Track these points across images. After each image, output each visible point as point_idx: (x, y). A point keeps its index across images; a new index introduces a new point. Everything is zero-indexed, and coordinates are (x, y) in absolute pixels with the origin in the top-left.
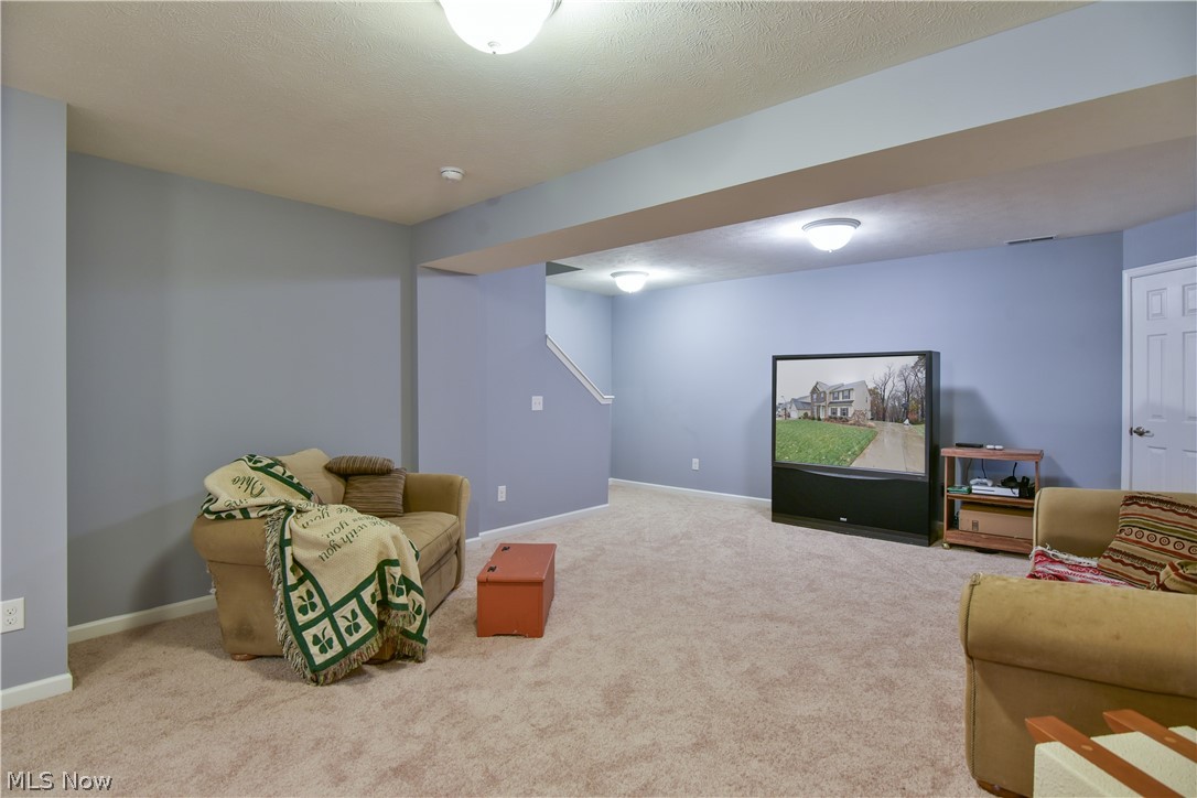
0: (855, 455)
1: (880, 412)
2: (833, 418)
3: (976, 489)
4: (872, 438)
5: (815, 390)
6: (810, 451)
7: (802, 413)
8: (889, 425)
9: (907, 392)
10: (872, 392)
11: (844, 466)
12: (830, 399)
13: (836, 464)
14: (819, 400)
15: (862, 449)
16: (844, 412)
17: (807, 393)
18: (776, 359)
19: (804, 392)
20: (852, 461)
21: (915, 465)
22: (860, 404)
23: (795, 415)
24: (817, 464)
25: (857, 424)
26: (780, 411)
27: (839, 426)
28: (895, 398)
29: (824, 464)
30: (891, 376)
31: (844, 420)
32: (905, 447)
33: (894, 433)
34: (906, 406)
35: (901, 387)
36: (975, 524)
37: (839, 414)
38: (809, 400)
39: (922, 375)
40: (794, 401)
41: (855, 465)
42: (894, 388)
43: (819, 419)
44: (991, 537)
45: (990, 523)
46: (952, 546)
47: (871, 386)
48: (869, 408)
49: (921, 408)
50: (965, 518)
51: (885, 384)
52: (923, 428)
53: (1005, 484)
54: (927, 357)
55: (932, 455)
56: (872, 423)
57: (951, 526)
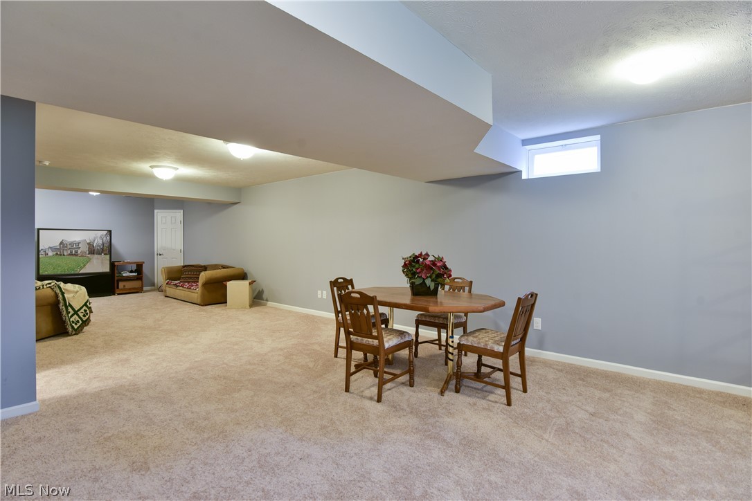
0: (82, 268)
1: (92, 252)
2: (71, 254)
3: (124, 275)
4: (89, 260)
5: (61, 243)
7: (55, 253)
8: (96, 256)
9: (103, 244)
10: (89, 244)
11: (77, 272)
12: (70, 247)
13: (72, 272)
14: (64, 247)
15: (84, 266)
16: (76, 252)
17: (58, 244)
18: (40, 229)
19: (56, 244)
21: (107, 269)
22: (84, 248)
23: (50, 254)
24: (63, 273)
25: (82, 256)
26: (42, 252)
27: (74, 257)
28: (98, 246)
29: (66, 273)
30: (97, 238)
31: (76, 255)
32: (102, 263)
33: (98, 258)
34: (102, 249)
35: (100, 242)
36: (124, 286)
37: (74, 253)
38: (58, 247)
39: (108, 238)
40: (50, 248)
41: (81, 272)
42: (98, 242)
43: (64, 255)
44: (130, 289)
45: (129, 285)
46: (118, 294)
47: (88, 241)
48: (87, 249)
49: (108, 249)
50: (121, 285)
51: (94, 241)
52: (109, 256)
53: (132, 272)
54: (110, 231)
55: (112, 265)
56: (89, 256)
57: (118, 288)
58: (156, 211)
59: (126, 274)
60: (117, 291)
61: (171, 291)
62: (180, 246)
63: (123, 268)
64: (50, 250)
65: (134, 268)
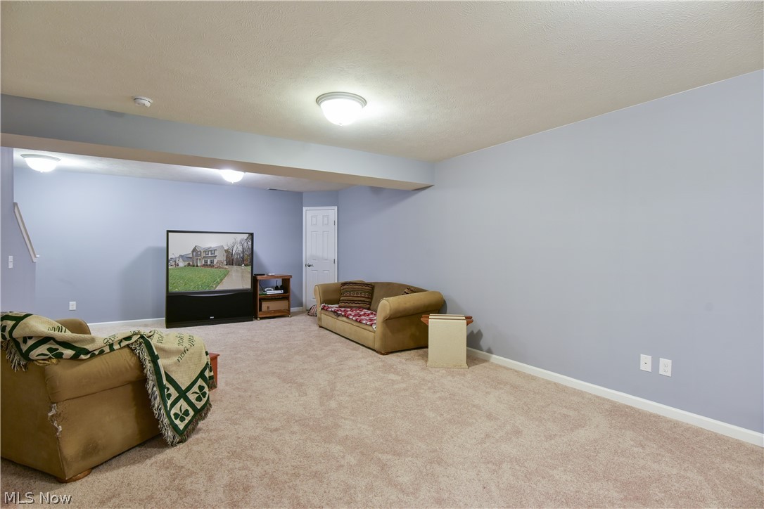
0: (218, 283)
1: (230, 261)
2: (205, 265)
3: (269, 293)
4: (227, 273)
5: (194, 250)
6: (192, 284)
7: (186, 263)
8: (235, 267)
9: (243, 251)
10: (227, 251)
11: (212, 289)
12: (203, 255)
13: (207, 289)
14: (197, 255)
15: (221, 280)
16: (212, 262)
17: (190, 251)
18: (168, 232)
19: (188, 251)
20: (216, 287)
21: (246, 285)
22: (220, 257)
23: (181, 264)
24: (196, 290)
25: (219, 267)
26: (171, 263)
27: (209, 269)
28: (238, 254)
29: (201, 290)
30: (235, 243)
31: (212, 266)
32: (242, 277)
33: (237, 271)
34: (243, 258)
35: (240, 249)
36: (268, 308)
37: (209, 263)
38: (191, 256)
39: (250, 243)
40: (181, 256)
41: (218, 289)
42: (238, 249)
43: (197, 266)
44: (275, 312)
45: (274, 306)
46: (261, 318)
47: (226, 248)
48: (225, 259)
49: (248, 258)
50: (265, 305)
51: (233, 247)
52: (250, 268)
53: (277, 288)
54: (252, 235)
55: (254, 280)
56: (226, 267)
57: (260, 310)
58: (304, 209)
59: (271, 292)
60: (260, 315)
61: (328, 320)
62: (333, 255)
63: (266, 284)
64: (181, 260)
65: (280, 283)
